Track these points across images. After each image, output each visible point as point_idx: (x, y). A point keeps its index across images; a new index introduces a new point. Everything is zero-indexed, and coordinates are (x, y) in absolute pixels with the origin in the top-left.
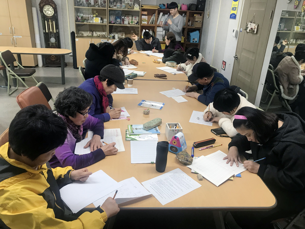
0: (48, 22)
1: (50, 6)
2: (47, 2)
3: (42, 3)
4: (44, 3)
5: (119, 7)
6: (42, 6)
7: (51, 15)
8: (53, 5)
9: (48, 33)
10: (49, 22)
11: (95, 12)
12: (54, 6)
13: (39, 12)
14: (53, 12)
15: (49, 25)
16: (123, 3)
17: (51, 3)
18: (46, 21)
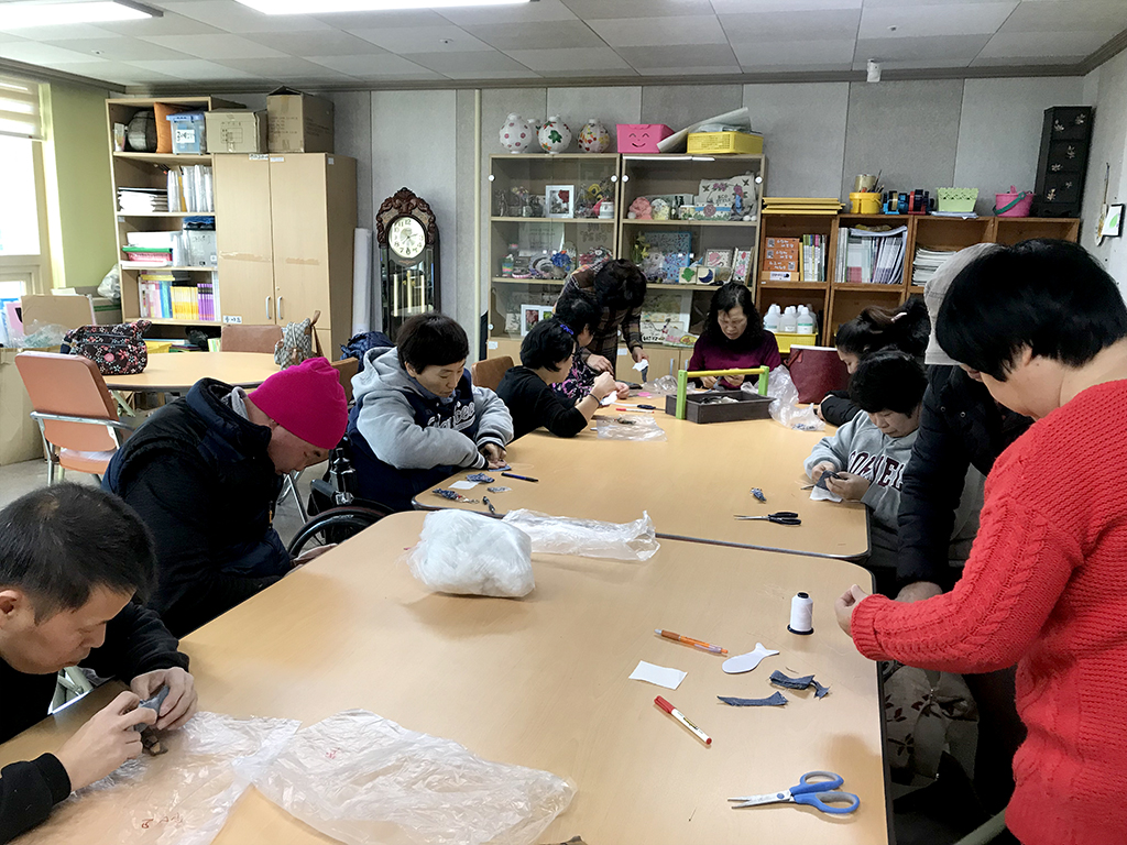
0: (403, 279)
1: (413, 221)
2: (404, 208)
3: (387, 210)
4: (394, 211)
6: (385, 222)
7: (413, 255)
8: (425, 218)
9: (399, 318)
10: (406, 279)
12: (426, 222)
13: (377, 244)
14: (423, 244)
15: (406, 287)
17: (416, 212)
18: (395, 276)
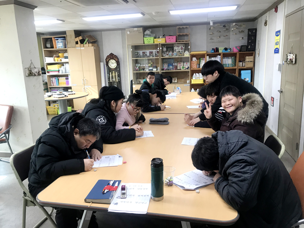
1: (114, 60)
2: (112, 57)
4: (109, 58)
5: (171, 55)
7: (114, 68)
9: (112, 82)
10: (113, 73)
11: (150, 61)
12: (117, 60)
13: (106, 66)
14: (116, 65)
16: (174, 52)
18: (110, 73)
